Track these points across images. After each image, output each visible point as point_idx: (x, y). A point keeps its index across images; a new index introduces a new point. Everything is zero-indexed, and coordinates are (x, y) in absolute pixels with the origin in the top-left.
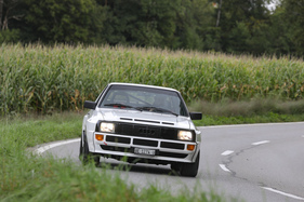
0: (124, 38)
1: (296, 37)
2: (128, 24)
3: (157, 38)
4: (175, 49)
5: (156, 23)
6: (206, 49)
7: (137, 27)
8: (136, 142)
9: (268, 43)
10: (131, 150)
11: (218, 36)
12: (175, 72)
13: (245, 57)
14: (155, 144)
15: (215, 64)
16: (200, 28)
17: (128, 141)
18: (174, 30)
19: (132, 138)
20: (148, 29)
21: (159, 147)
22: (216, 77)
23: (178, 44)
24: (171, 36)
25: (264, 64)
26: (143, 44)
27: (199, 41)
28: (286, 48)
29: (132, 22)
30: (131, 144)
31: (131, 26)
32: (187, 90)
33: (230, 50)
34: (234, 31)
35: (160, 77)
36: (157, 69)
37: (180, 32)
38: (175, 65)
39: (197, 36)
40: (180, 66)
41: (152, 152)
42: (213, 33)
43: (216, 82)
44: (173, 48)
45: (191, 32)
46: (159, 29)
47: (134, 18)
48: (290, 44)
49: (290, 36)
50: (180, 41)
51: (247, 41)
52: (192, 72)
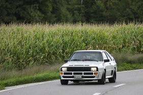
0: (15, 18)
1: (139, 8)
2: (17, 7)
3: (39, 16)
4: (53, 23)
5: (37, 5)
6: (75, 22)
7: (24, 9)
8: (74, 74)
9: (119, 13)
10: (73, 77)
11: (83, 11)
12: (54, 40)
13: (103, 25)
14: (82, 74)
15: (82, 32)
16: (69, 7)
17: (71, 74)
18: (51, 10)
19: (73, 72)
20: (32, 10)
21: (83, 75)
22: (84, 41)
23: (55, 19)
24: (49, 14)
25: (117, 29)
26: (29, 21)
27: (70, 16)
28: (132, 16)
29: (20, 6)
30: (73, 75)
31: (19, 9)
33: (92, 21)
34: (94, 7)
35: (44, 44)
36: (41, 38)
37: (55, 10)
38: (53, 35)
39: (68, 13)
40: (57, 35)
41: (81, 77)
42: (79, 10)
43: (84, 44)
44: (51, 22)
45: (64, 10)
46: (40, 10)
47: (21, 3)
48: (135, 13)
49: (134, 7)
50: (56, 17)
51: (104, 13)
52: (67, 39)
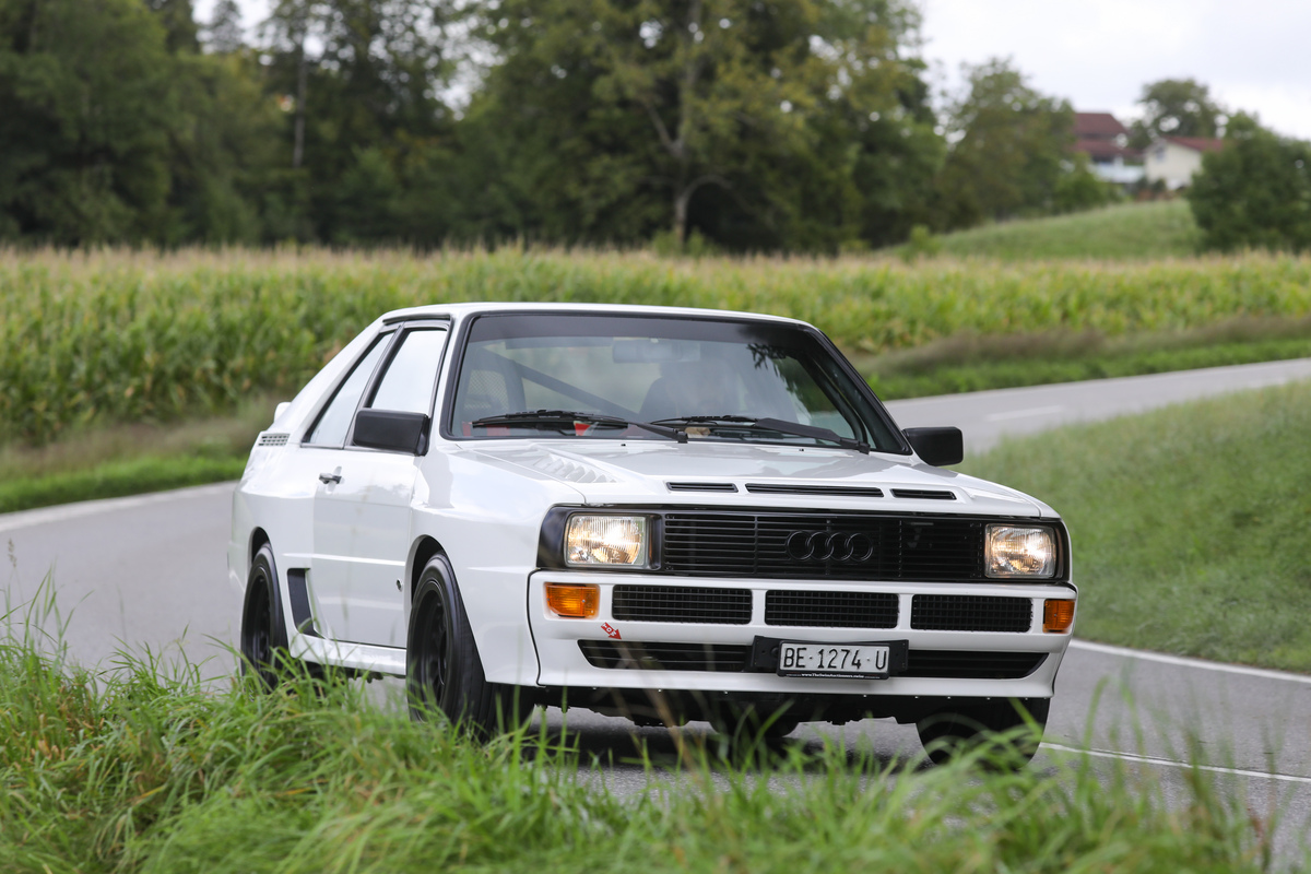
0: (13, 225)
1: (540, 182)
2: (23, 178)
3: (114, 216)
4: (175, 247)
5: (107, 169)
6: (269, 239)
7: (51, 187)
9: (456, 206)
10: (760, 656)
11: (302, 194)
12: (182, 317)
13: (389, 255)
15: (301, 284)
16: (245, 176)
17: (735, 607)
18: (164, 186)
19: (759, 588)
20: (85, 189)
21: (904, 630)
22: (308, 322)
23: (183, 229)
24: (159, 207)
25: (448, 270)
26: (73, 237)
27: (246, 215)
28: (512, 217)
29: (35, 173)
30: (758, 625)
31: (31, 186)
32: (221, 367)
33: (343, 235)
34: (351, 178)
35: (135, 335)
36: (125, 312)
37: (184, 192)
38: (176, 296)
39: (237, 202)
40: (193, 295)
42: (286, 189)
43: (308, 336)
44: (166, 242)
45: (220, 191)
46: (120, 189)
47: (39, 159)
48: (523, 205)
49: (521, 180)
50: (187, 219)
51: (395, 205)
52: (235, 312)
